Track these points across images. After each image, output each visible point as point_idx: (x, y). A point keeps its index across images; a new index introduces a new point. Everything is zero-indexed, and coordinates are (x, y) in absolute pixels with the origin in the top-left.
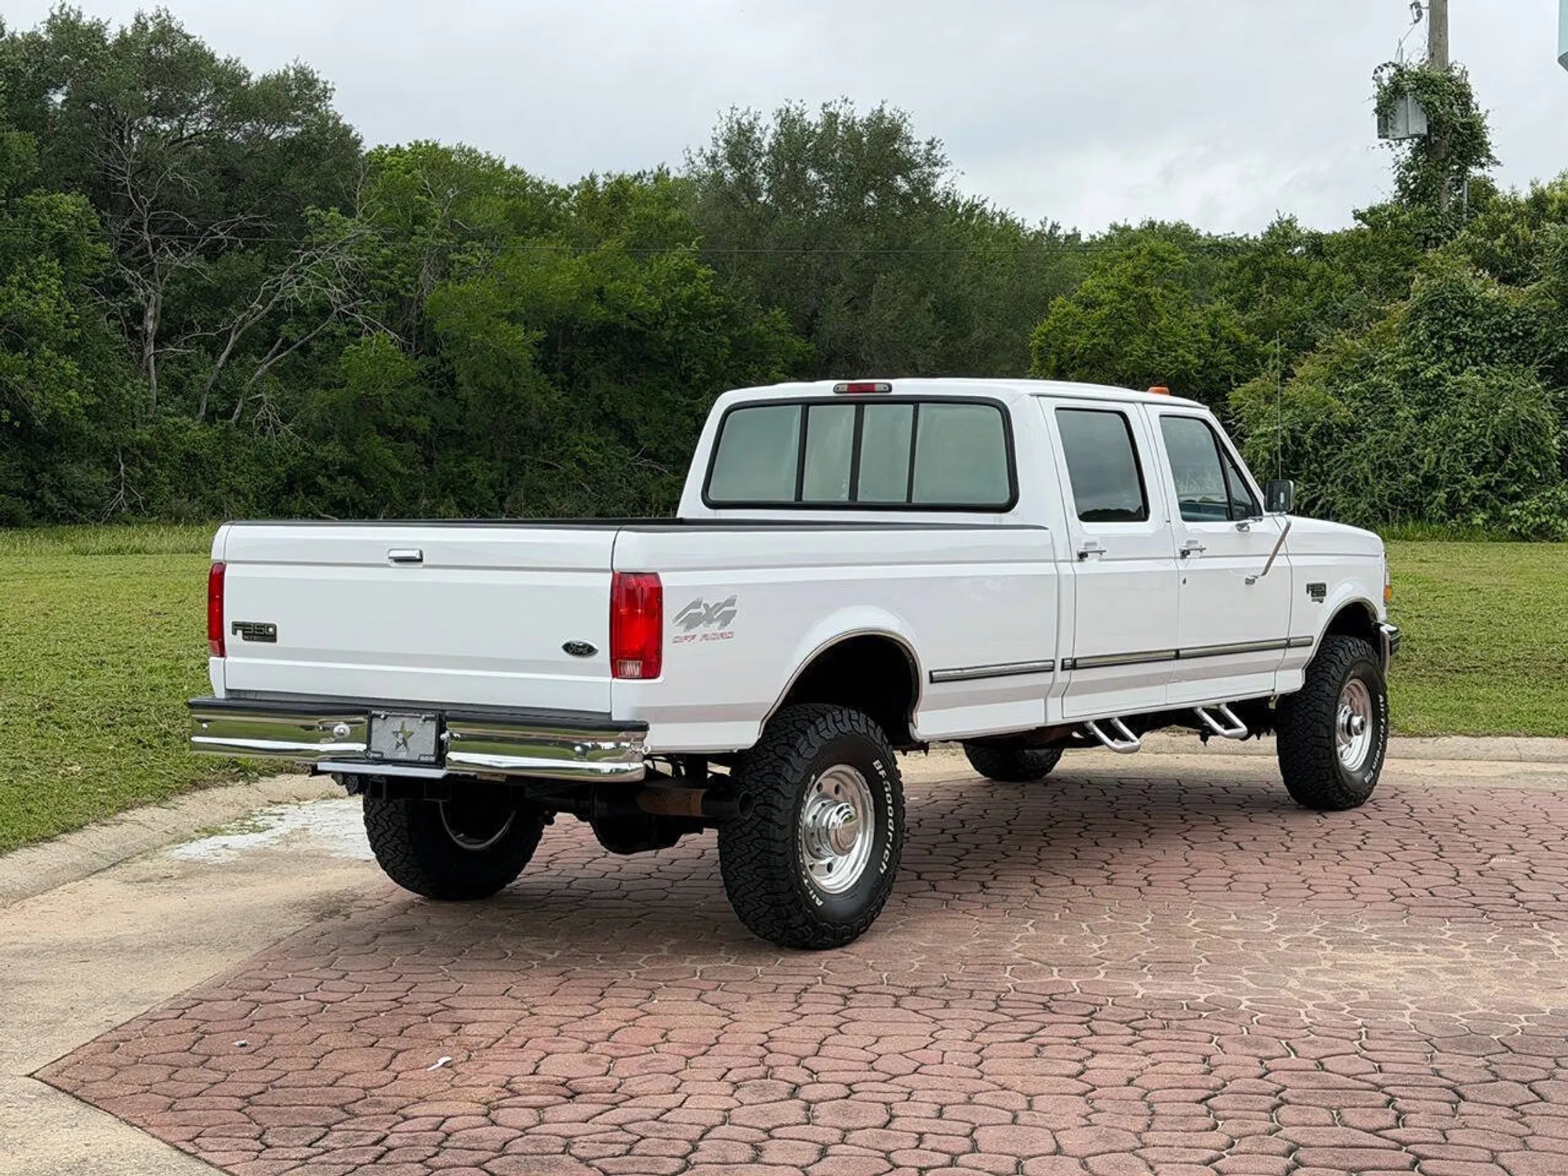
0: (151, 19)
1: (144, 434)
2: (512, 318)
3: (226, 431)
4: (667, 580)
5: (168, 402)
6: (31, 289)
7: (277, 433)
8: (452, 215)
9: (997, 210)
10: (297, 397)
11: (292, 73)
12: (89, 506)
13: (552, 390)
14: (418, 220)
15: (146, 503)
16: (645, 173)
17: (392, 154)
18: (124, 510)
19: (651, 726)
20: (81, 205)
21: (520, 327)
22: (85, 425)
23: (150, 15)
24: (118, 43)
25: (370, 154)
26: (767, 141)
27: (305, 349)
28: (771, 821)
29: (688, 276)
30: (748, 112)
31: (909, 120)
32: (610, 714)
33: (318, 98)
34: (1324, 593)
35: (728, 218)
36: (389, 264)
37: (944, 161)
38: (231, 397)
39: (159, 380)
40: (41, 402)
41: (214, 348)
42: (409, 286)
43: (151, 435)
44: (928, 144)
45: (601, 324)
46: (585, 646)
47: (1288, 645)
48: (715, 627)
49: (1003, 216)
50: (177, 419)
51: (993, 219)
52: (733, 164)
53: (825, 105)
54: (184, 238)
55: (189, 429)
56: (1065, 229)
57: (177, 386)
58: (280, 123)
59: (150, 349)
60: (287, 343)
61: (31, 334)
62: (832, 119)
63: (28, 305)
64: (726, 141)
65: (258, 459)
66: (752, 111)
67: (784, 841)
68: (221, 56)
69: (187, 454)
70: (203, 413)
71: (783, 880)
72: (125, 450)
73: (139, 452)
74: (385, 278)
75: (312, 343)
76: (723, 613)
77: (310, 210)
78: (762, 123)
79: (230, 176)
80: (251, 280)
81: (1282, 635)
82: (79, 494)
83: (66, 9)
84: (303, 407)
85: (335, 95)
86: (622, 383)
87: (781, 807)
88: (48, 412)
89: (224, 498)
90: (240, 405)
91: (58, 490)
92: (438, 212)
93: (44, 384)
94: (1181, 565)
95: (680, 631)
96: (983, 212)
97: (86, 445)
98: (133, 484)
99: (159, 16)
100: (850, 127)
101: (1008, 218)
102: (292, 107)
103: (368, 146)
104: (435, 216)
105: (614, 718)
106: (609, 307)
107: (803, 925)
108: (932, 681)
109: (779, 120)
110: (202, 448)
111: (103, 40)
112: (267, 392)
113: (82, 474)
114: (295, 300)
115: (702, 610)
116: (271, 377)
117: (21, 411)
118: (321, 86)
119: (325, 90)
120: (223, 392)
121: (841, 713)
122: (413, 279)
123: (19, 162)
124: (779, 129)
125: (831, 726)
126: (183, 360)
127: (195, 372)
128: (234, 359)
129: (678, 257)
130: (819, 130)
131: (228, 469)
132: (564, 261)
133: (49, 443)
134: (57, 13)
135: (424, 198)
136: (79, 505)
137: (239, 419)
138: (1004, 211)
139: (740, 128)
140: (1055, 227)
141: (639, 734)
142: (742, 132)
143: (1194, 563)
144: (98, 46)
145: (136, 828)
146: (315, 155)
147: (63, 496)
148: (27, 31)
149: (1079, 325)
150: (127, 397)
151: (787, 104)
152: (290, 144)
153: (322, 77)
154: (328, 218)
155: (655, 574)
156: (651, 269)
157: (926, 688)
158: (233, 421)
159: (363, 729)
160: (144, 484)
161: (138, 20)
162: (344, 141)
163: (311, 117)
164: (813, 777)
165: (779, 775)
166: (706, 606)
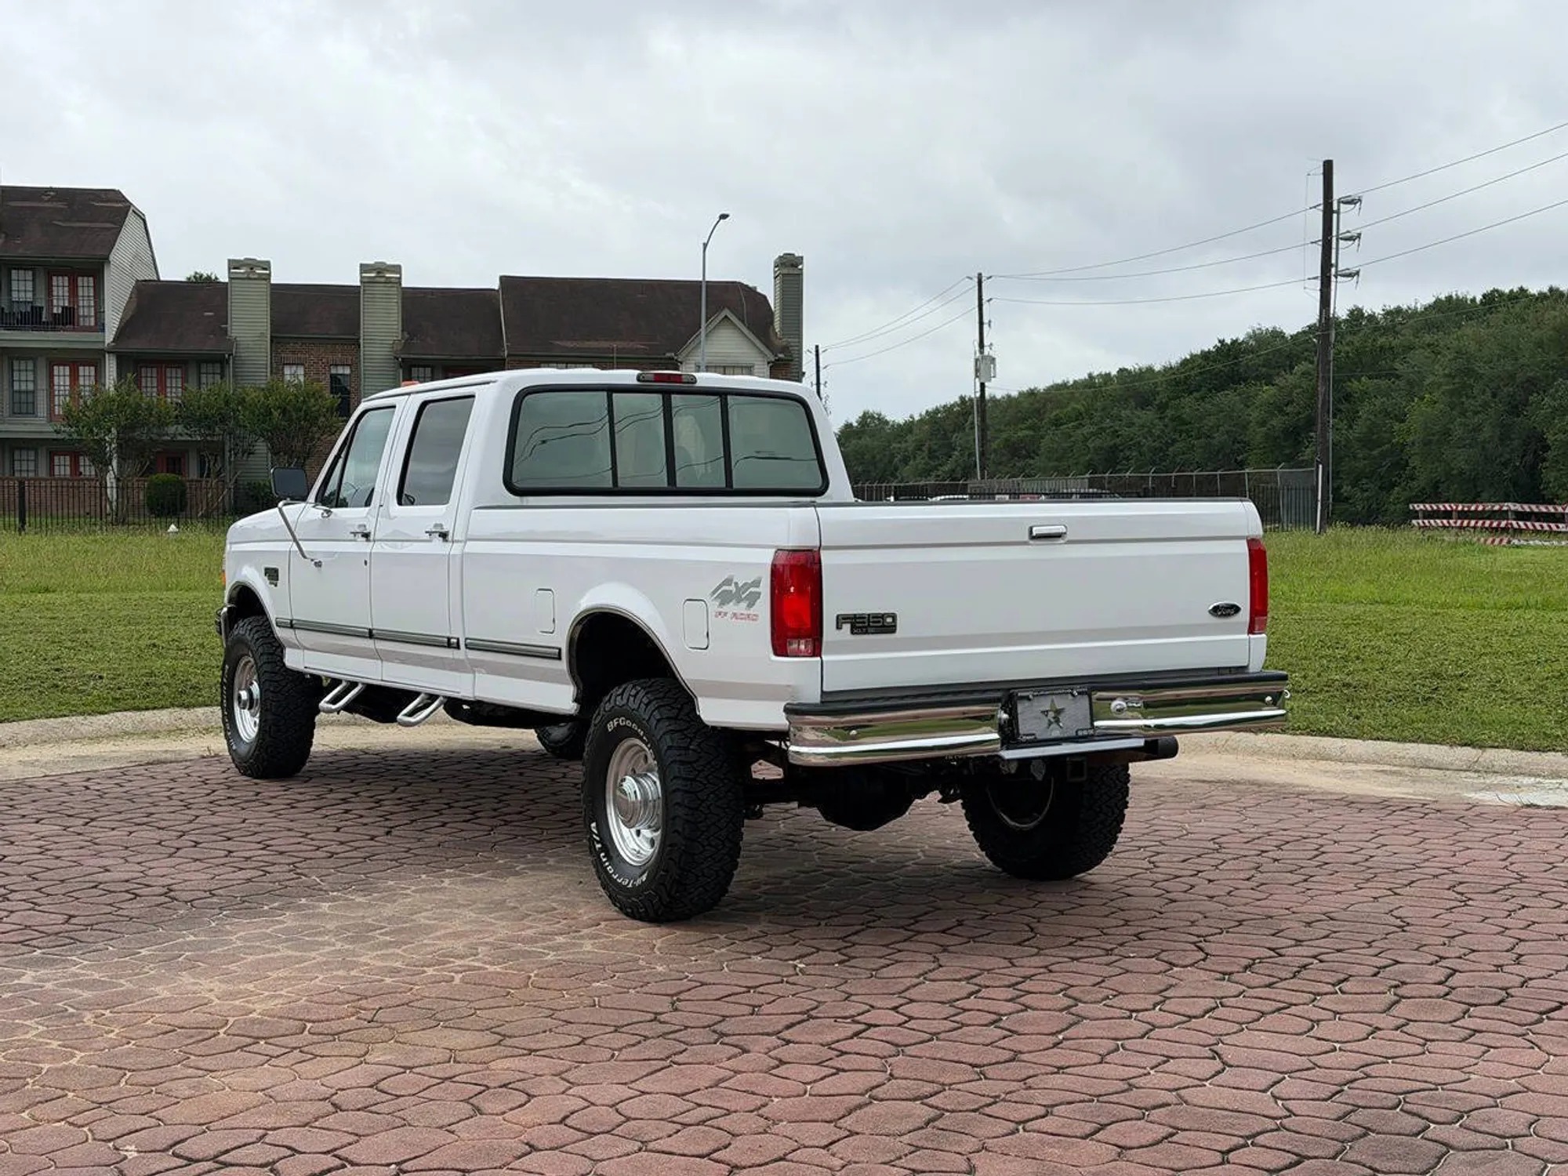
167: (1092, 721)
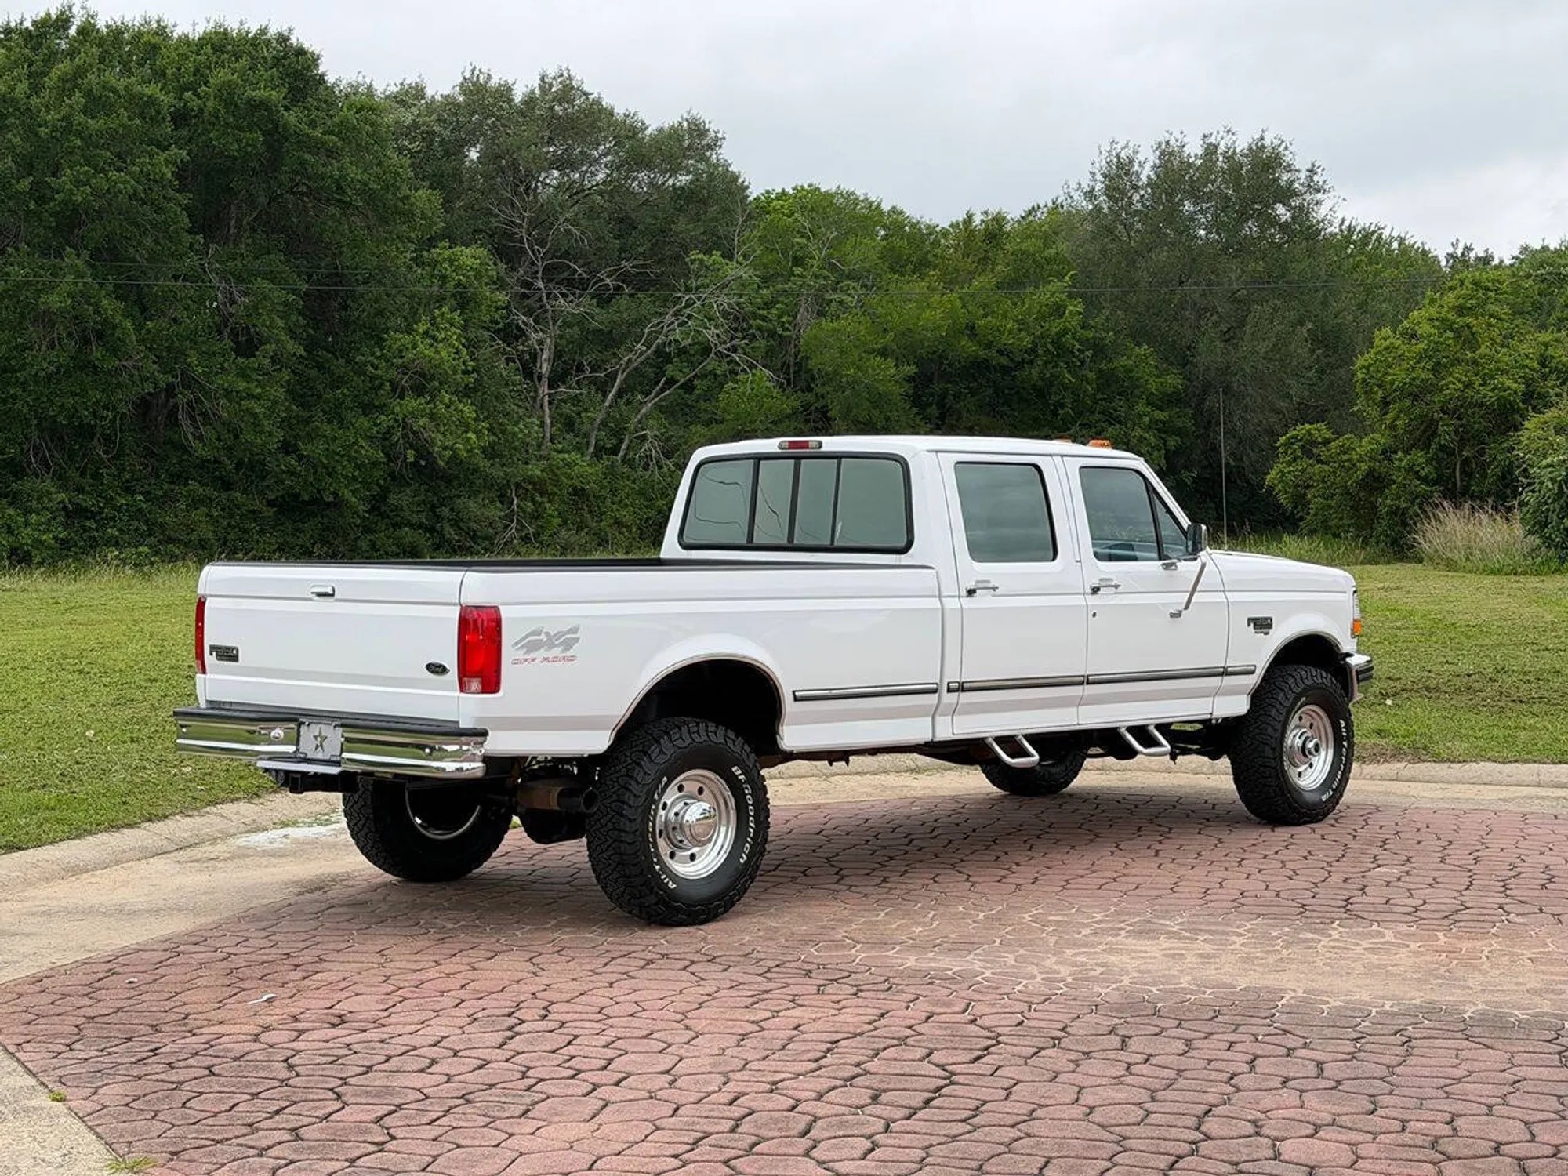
0: (554, 78)
1: (535, 470)
2: (884, 353)
3: (612, 466)
4: (505, 613)
5: (561, 439)
6: (433, 338)
7: (660, 467)
8: (831, 256)
9: (1395, 234)
10: (681, 433)
11: (685, 124)
12: (486, 538)
13: (922, 424)
14: (798, 261)
15: (537, 535)
16: (1039, 207)
17: (778, 198)
18: (515, 541)
19: (490, 733)
20: (479, 258)
21: (891, 362)
22: (482, 463)
23: (553, 75)
24: (525, 102)
25: (757, 199)
26: (1146, 173)
27: (688, 387)
28: (622, 815)
29: (1058, 310)
30: (1126, 146)
31: (1291, 148)
32: (457, 722)
33: (709, 147)
34: (1270, 626)
35: (1103, 251)
36: (768, 305)
37: (1326, 187)
38: (618, 433)
39: (551, 417)
40: (444, 444)
41: (603, 388)
42: (787, 325)
43: (542, 471)
44: (1308, 171)
45: (971, 359)
46: (441, 666)
47: (1225, 673)
48: (557, 652)
49: (1401, 241)
50: (566, 456)
51: (1390, 244)
52: (1110, 198)
53: (1205, 136)
54: (576, 285)
55: (576, 464)
56: (1479, 251)
57: (569, 425)
58: (673, 173)
59: (544, 389)
60: (671, 382)
61: (433, 378)
62: (1211, 150)
63: (430, 353)
64: (1105, 176)
65: (642, 493)
66: (1131, 145)
67: (634, 832)
68: (619, 111)
69: (574, 488)
70: (592, 449)
71: (634, 865)
72: (518, 486)
73: (530, 487)
74: (764, 319)
75: (696, 382)
76: (567, 640)
77: (694, 255)
78: (1141, 157)
79: (625, 224)
80: (640, 322)
81: (1219, 663)
82: (474, 526)
83: (477, 72)
84: (685, 443)
85: (725, 144)
86: (994, 417)
87: (631, 803)
88: (448, 453)
89: (608, 529)
90: (626, 441)
91: (456, 523)
92: (816, 253)
93: (445, 425)
94: (1093, 600)
95: (520, 654)
96: (1379, 237)
97: (481, 481)
98: (524, 518)
99: (562, 75)
100: (1229, 158)
101: (1407, 242)
102: (684, 156)
103: (754, 192)
104: (813, 258)
105: (462, 725)
106: (979, 343)
107: (656, 904)
108: (796, 699)
109: (1158, 153)
110: (589, 483)
111: (510, 101)
112: (651, 429)
113: (479, 509)
114: (676, 341)
115: (543, 637)
116: (656, 414)
117: (424, 451)
118: (712, 135)
119: (716, 139)
120: (612, 430)
121: (698, 725)
122: (791, 319)
123: (424, 217)
124: (1158, 161)
125: (686, 736)
126: (576, 400)
127: (586, 410)
128: (622, 397)
129: (1052, 291)
130: (1199, 162)
131: (613, 503)
132: (937, 297)
133: (448, 480)
134: (468, 75)
135: (804, 241)
136: (474, 537)
137: (626, 454)
138: (1403, 235)
139: (1119, 161)
140: (1468, 249)
141: (480, 739)
142: (1120, 165)
143: (1104, 598)
144: (505, 105)
145: (218, 819)
146: (704, 202)
147: (460, 528)
148: (446, 93)
149: (1401, 357)
150: (520, 436)
151: (1167, 135)
152: (679, 192)
153: (712, 127)
154: (711, 262)
155: (496, 609)
156: (1023, 304)
157: (789, 706)
158: (619, 457)
159: (294, 734)
160: (536, 517)
161: (542, 79)
162: (729, 187)
163: (702, 166)
164: (665, 779)
165: (631, 777)
166: (547, 634)
167: (342, 752)
